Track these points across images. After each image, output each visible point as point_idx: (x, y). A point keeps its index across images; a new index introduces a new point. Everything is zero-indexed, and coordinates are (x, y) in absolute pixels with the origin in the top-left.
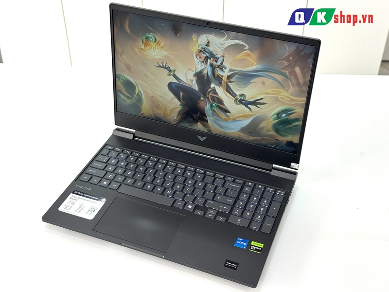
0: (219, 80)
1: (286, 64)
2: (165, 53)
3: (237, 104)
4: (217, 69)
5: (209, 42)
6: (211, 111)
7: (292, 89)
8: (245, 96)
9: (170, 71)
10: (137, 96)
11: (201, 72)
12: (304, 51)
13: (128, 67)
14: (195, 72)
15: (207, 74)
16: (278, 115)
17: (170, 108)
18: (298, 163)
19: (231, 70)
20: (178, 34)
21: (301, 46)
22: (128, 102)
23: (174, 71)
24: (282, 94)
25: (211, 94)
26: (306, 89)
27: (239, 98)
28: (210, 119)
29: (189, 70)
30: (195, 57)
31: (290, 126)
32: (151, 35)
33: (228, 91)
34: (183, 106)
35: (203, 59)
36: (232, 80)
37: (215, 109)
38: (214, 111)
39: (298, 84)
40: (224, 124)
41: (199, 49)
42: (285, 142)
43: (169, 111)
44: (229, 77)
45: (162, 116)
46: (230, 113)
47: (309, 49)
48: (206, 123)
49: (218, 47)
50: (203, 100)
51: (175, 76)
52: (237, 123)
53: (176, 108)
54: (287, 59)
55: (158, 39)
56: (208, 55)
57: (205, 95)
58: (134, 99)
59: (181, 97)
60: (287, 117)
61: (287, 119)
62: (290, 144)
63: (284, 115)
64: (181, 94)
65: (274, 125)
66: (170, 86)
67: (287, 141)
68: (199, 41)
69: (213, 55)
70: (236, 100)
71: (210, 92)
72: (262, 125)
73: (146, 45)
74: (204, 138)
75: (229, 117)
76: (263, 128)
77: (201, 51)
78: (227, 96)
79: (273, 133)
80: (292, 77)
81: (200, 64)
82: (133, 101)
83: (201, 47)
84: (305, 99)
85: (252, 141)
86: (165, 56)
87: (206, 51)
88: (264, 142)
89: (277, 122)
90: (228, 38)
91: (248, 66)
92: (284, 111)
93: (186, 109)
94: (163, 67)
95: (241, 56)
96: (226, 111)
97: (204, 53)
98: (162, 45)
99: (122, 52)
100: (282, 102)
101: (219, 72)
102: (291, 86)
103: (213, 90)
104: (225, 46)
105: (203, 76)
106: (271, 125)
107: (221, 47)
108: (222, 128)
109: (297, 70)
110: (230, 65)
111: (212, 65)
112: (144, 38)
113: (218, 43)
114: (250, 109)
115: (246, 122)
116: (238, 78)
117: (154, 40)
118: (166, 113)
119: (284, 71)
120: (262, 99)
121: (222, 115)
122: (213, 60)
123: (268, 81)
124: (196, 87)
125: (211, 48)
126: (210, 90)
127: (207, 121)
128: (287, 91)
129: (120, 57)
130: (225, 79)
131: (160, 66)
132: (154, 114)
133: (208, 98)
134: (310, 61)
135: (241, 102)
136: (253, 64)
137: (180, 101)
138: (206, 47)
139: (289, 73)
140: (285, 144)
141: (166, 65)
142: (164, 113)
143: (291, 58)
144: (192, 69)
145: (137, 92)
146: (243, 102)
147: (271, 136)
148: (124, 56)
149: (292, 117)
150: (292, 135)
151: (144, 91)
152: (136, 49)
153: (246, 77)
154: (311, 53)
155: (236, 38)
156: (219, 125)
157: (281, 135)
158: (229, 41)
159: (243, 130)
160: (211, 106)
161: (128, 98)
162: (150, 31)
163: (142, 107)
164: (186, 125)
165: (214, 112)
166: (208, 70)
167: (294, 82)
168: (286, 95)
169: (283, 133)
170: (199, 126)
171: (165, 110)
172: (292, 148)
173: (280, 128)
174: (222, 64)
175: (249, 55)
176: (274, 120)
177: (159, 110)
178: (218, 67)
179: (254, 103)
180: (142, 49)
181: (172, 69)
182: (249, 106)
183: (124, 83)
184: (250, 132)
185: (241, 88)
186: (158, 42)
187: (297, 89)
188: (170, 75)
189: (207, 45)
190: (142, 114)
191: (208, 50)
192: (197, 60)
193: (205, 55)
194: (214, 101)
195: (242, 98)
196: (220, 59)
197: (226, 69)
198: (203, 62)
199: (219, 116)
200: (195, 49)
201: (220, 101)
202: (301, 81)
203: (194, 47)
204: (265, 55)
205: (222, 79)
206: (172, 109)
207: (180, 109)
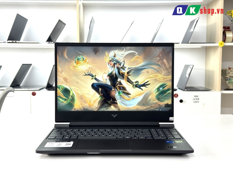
0: (122, 75)
1: (159, 59)
2: (89, 66)
3: (134, 88)
4: (121, 69)
5: (115, 55)
6: (119, 96)
7: (163, 72)
8: (138, 82)
9: (93, 76)
10: (71, 97)
11: (111, 73)
12: (167, 50)
13: (66, 80)
14: (108, 74)
15: (115, 74)
16: (158, 89)
17: (93, 100)
18: (173, 117)
19: (129, 68)
20: (97, 54)
21: (165, 48)
22: (65, 102)
23: (95, 76)
24: (159, 76)
25: (118, 85)
26: (170, 70)
27: (135, 84)
28: (119, 101)
29: (104, 73)
30: (108, 65)
31: (166, 94)
32: (80, 57)
33: (128, 81)
34: (101, 97)
35: (112, 65)
36: (130, 74)
37: (122, 95)
38: (121, 95)
39: (166, 69)
40: (127, 102)
41: (110, 59)
42: (164, 105)
43: (92, 103)
44: (128, 73)
45: (88, 107)
46: (130, 94)
47: (169, 48)
48: (116, 105)
49: (120, 56)
50: (113, 90)
51: (96, 79)
52: (135, 100)
53: (97, 100)
54: (159, 56)
55: (85, 58)
56: (115, 63)
58: (69, 99)
59: (100, 92)
60: (163, 89)
61: (163, 90)
62: (167, 105)
63: (161, 88)
64: (100, 89)
65: (157, 96)
66: (93, 86)
67: (165, 104)
68: (110, 55)
69: (118, 61)
70: (133, 85)
71: (117, 84)
72: (150, 98)
73: (77, 63)
74: (116, 115)
75: (130, 97)
76: (150, 100)
77: (111, 61)
78: (128, 84)
79: (157, 101)
80: (163, 65)
81: (111, 68)
82: (69, 101)
83: (110, 58)
84: (171, 76)
85: (145, 109)
86: (90, 68)
87: (114, 60)
88: (152, 109)
89: (158, 94)
90: (126, 51)
91: (138, 64)
92: (161, 86)
93: (104, 98)
94: (88, 75)
95: (134, 59)
96: (128, 94)
97: (113, 62)
98: (87, 61)
99: (62, 70)
100: (159, 81)
101: (122, 71)
102: (163, 71)
103: (119, 83)
104: (125, 55)
105: (113, 75)
106: (155, 96)
107: (123, 56)
108: (126, 105)
109: (165, 61)
110: (128, 65)
111: (118, 68)
112: (76, 59)
113: (120, 54)
114: (142, 89)
115: (140, 98)
116: (133, 72)
117: (82, 60)
118: (91, 104)
119: (158, 63)
120: (148, 81)
121: (126, 97)
122: (118, 64)
123: (150, 70)
124: (109, 83)
125: (116, 58)
126: (117, 83)
127: (117, 103)
128: (161, 74)
130: (126, 74)
131: (86, 75)
132: (83, 107)
133: (117, 88)
134: (171, 55)
135: (136, 86)
136: (141, 63)
138: (114, 58)
139: (161, 63)
140: (164, 107)
141: (90, 73)
142: (89, 105)
143: (161, 55)
144: (106, 72)
145: (71, 94)
146: (138, 86)
147: (156, 103)
148: (63, 73)
149: (166, 88)
150: (167, 100)
151: (76, 93)
152: (71, 67)
153: (138, 71)
154: (170, 51)
155: (131, 50)
156: (124, 104)
157: (161, 101)
158: (126, 52)
159: (139, 104)
160: (119, 93)
161: (65, 100)
162: (80, 55)
163: (74, 104)
164: (104, 109)
165: (121, 97)
166: (115, 71)
167: (164, 68)
168: (161, 76)
169: (162, 100)
170: (112, 108)
171: (90, 102)
172: (169, 108)
173: (160, 97)
174: (123, 66)
175: (138, 58)
176: (156, 93)
177: (86, 103)
178: (122, 68)
179: (144, 85)
180: (75, 66)
181: (94, 75)
182: (141, 87)
183: (62, 90)
184: (144, 104)
185: (136, 77)
186: (85, 60)
187: (166, 71)
188: (92, 79)
189: (114, 57)
190: (75, 109)
191: (115, 59)
192: (109, 67)
193: (113, 63)
194: (120, 89)
195: (137, 84)
196: (122, 63)
197: (126, 68)
198: (112, 67)
199: (124, 98)
200: (107, 60)
201: (124, 89)
202: (168, 67)
203: (107, 59)
204: (147, 56)
205: (124, 75)
206: (95, 101)
207: (99, 99)
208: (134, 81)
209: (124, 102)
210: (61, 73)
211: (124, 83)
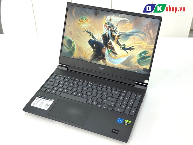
0: (114, 37)
1: (146, 28)
2: (90, 25)
3: (121, 50)
4: (113, 32)
5: (111, 19)
6: (108, 54)
7: (148, 41)
8: (125, 45)
9: (91, 34)
10: (73, 47)
11: (105, 34)
12: (155, 22)
13: (71, 33)
14: (102, 34)
15: (108, 35)
16: (140, 54)
17: (88, 53)
18: (148, 80)
19: (120, 33)
20: (97, 16)
21: (153, 20)
22: (68, 50)
23: (93, 34)
24: (143, 43)
25: (109, 45)
26: (154, 40)
27: (122, 46)
28: (107, 58)
29: (100, 33)
30: (104, 27)
31: (146, 60)
32: (84, 17)
33: (117, 43)
34: (94, 52)
35: (107, 27)
37: (110, 53)
38: (109, 54)
39: (151, 38)
40: (113, 60)
41: (106, 22)
42: (142, 69)
43: (87, 55)
44: (118, 36)
45: (84, 57)
46: (117, 54)
47: (157, 21)
48: (105, 60)
49: (115, 21)
50: (104, 48)
51: (93, 36)
52: (120, 60)
53: (91, 53)
54: (146, 26)
55: (87, 18)
56: (110, 26)
57: (106, 46)
58: (71, 49)
59: (94, 47)
60: (144, 56)
61: (145, 56)
62: (145, 70)
63: (143, 54)
65: (138, 60)
66: (90, 41)
67: (144, 68)
68: (106, 19)
69: (112, 25)
70: (121, 47)
71: (108, 44)
72: (132, 60)
73: (81, 21)
74: (103, 68)
75: (116, 57)
76: (132, 62)
77: (107, 24)
78: (116, 45)
79: (137, 64)
80: (148, 35)
81: (105, 30)
82: (70, 50)
83: (107, 22)
84: (154, 46)
85: (126, 69)
86: (89, 27)
87: (109, 24)
88: (132, 70)
89: (140, 58)
90: (120, 17)
91: (128, 30)
92: (143, 52)
93: (96, 53)
94: (88, 32)
95: (125, 25)
96: (115, 54)
97: (108, 25)
98: (89, 21)
99: (69, 25)
100: (142, 48)
101: (114, 34)
102: (147, 40)
103: (110, 43)
104: (118, 21)
105: (106, 36)
106: (137, 60)
107: (116, 22)
108: (112, 62)
109: (151, 31)
110: (120, 30)
111: (111, 30)
112: (81, 18)
113: (115, 19)
114: (127, 52)
115: (124, 59)
116: (123, 36)
117: (85, 19)
118: (86, 56)
119: (144, 32)
120: (133, 46)
121: (113, 55)
122: (112, 28)
123: (137, 37)
124: (102, 42)
125: (111, 22)
126: (109, 43)
127: (105, 59)
128: (145, 42)
129: (67, 28)
130: (116, 37)
131: (86, 32)
132: (79, 57)
133: (107, 47)
134: (157, 27)
135: (123, 48)
136: (130, 29)
137: (93, 49)
138: (109, 21)
139: (147, 33)
140: (143, 70)
141: (89, 31)
142: (84, 56)
143: (148, 26)
144: (101, 33)
145: (73, 45)
146: (124, 49)
147: (136, 66)
148: (70, 27)
149: (147, 55)
150: (146, 65)
151: (76, 44)
152: (76, 24)
153: (126, 36)
154: (158, 23)
155: (124, 17)
156: (111, 61)
158: (120, 18)
159: (122, 63)
160: (108, 51)
161: (68, 48)
162: (84, 15)
163: (74, 53)
166: (109, 33)
167: (149, 37)
168: (145, 44)
169: (142, 64)
170: (101, 62)
171: (85, 54)
172: (146, 72)
173: (141, 61)
174: (116, 30)
175: (129, 25)
176: (138, 57)
177: (82, 54)
178: (114, 31)
179: (129, 49)
180: (79, 23)
181: (92, 33)
183: (67, 40)
184: (126, 64)
185: (124, 41)
186: (87, 20)
187: (150, 41)
188: (90, 36)
190: (73, 57)
191: (110, 23)
192: (104, 28)
193: (108, 26)
194: (110, 48)
195: (124, 47)
197: (117, 32)
198: (107, 29)
199: (111, 57)
200: (104, 23)
201: (113, 48)
202: (152, 37)
203: (104, 22)
204: (136, 25)
205: (115, 37)
206: (89, 54)
207: (93, 53)
208: (122, 44)
209: (111, 60)
210: (68, 27)
211: (114, 44)
